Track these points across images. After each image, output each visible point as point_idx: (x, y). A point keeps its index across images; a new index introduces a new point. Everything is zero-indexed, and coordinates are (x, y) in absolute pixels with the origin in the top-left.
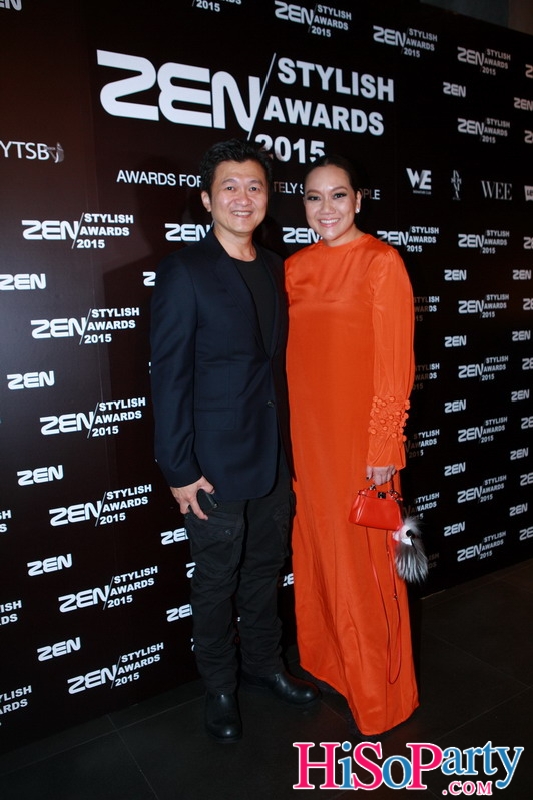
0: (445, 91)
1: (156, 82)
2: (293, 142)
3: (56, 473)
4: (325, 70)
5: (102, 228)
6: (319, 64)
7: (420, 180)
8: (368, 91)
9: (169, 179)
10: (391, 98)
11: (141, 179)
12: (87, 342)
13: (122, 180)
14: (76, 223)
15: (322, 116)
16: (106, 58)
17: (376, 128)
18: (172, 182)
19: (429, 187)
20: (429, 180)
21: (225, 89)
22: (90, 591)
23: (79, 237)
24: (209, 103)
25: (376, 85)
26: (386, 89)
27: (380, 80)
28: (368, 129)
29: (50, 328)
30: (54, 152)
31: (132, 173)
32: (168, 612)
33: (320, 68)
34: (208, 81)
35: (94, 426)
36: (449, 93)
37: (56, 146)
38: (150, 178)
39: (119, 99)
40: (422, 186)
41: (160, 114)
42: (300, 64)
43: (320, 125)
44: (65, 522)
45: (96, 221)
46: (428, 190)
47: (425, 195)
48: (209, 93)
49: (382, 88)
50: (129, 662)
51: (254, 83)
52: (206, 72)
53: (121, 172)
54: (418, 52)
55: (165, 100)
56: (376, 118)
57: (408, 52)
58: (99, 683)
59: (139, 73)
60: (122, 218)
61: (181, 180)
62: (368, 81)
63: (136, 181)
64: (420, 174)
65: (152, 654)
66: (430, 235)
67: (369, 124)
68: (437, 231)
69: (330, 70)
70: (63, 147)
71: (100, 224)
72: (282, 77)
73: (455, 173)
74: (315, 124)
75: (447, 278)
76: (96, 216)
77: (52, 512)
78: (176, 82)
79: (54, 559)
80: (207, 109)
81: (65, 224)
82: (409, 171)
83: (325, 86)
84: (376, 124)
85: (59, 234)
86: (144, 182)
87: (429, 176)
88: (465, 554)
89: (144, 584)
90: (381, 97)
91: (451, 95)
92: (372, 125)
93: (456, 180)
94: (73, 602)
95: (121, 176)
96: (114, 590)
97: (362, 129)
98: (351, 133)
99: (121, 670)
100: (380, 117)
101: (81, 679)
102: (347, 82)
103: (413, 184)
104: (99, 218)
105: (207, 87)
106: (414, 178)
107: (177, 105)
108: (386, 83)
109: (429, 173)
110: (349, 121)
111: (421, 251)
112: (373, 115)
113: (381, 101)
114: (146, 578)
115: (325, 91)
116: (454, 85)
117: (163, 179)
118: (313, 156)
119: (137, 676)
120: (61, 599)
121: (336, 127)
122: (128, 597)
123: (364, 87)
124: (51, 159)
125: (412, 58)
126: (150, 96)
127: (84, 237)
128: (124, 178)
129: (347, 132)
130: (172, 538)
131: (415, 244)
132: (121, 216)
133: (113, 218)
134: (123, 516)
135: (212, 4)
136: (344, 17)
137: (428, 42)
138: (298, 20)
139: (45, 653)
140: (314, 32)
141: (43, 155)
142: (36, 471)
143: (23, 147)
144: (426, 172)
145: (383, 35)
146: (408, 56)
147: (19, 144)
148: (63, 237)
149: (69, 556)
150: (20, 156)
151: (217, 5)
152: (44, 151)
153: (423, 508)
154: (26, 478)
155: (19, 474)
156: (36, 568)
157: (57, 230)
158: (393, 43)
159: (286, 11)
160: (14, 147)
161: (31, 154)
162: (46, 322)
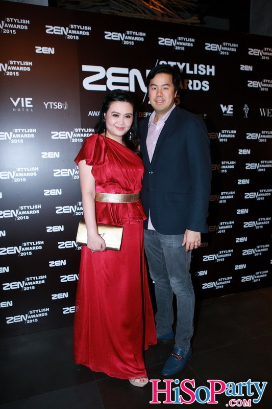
0: (241, 69)
1: (106, 76)
3: (61, 228)
4: (181, 64)
5: (82, 134)
7: (227, 109)
8: (202, 72)
12: (75, 178)
13: (90, 115)
14: (72, 132)
16: (85, 68)
17: (205, 88)
19: (232, 113)
20: (232, 109)
21: (135, 75)
22: (72, 275)
23: (73, 138)
24: (128, 82)
25: (206, 69)
26: (211, 70)
27: (208, 67)
28: (201, 88)
29: (60, 173)
30: (64, 106)
31: (95, 112)
33: (179, 64)
34: (128, 73)
35: (76, 211)
36: (243, 69)
37: (65, 103)
39: (90, 83)
40: (228, 112)
41: (107, 88)
42: (169, 63)
44: (64, 247)
45: (79, 131)
48: (128, 78)
49: (209, 70)
52: (127, 69)
54: (227, 53)
55: (109, 83)
56: (205, 83)
57: (222, 53)
59: (99, 73)
60: (90, 130)
62: (202, 67)
63: (96, 115)
64: (227, 107)
66: (232, 134)
67: (202, 86)
68: (235, 132)
69: (184, 64)
71: (82, 132)
73: (246, 105)
76: (79, 129)
77: (59, 243)
78: (114, 75)
79: (59, 261)
80: (127, 85)
81: (68, 133)
82: (222, 106)
84: (205, 86)
85: (65, 137)
87: (232, 108)
88: (245, 279)
90: (208, 74)
91: (245, 71)
93: (246, 109)
94: (65, 278)
95: (90, 113)
97: (199, 88)
98: (193, 91)
100: (207, 83)
101: (68, 309)
102: (192, 69)
103: (224, 112)
104: (81, 130)
105: (127, 76)
106: (224, 109)
107: (114, 84)
108: (211, 68)
109: (232, 106)
110: (192, 86)
111: (227, 141)
112: (204, 82)
113: (208, 76)
116: (246, 66)
120: (61, 277)
121: (186, 88)
123: (199, 70)
124: (63, 108)
125: (225, 55)
126: (103, 81)
127: (75, 138)
129: (191, 90)
131: (223, 138)
133: (86, 130)
135: (130, 42)
136: (191, 41)
137: (233, 47)
138: (169, 45)
139: (55, 297)
140: (176, 49)
141: (60, 107)
142: (54, 227)
143: (53, 104)
144: (230, 106)
145: (210, 47)
146: (222, 55)
147: (51, 103)
148: (67, 138)
149: (65, 261)
150: (51, 108)
151: (132, 42)
152: (61, 105)
153: (224, 256)
154: (49, 229)
155: (47, 228)
156: (52, 264)
157: (64, 135)
158: (215, 50)
159: (164, 41)
160: (49, 104)
161: (56, 107)
162: (59, 170)
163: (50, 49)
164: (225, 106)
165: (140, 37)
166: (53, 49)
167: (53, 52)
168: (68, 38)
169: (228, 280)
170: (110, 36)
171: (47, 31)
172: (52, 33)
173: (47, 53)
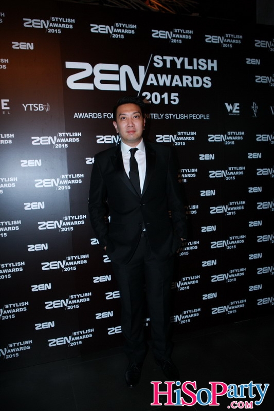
0: (247, 62)
1: (93, 73)
2: (161, 94)
3: (44, 247)
4: (178, 59)
5: (67, 139)
6: (175, 56)
7: (233, 108)
8: (203, 67)
9: (99, 116)
10: (215, 69)
11: (85, 116)
12: (59, 189)
14: (55, 137)
15: (177, 81)
16: (69, 65)
17: (207, 84)
18: (100, 117)
19: (238, 112)
20: (238, 108)
21: (126, 73)
22: (59, 301)
23: (56, 143)
24: (118, 80)
25: (207, 63)
26: (212, 65)
27: (209, 61)
28: (202, 85)
29: (43, 183)
30: (46, 107)
31: (81, 114)
32: (96, 315)
33: (176, 58)
34: (118, 70)
35: (62, 227)
37: (46, 104)
38: (89, 116)
39: (75, 82)
40: (234, 111)
42: (165, 58)
43: (176, 85)
44: (48, 269)
45: (64, 136)
46: (238, 113)
47: (236, 116)
48: (118, 75)
49: (210, 65)
50: (77, 336)
51: (141, 69)
52: (117, 66)
53: (76, 114)
54: (231, 45)
55: (97, 81)
56: (207, 80)
57: (225, 46)
58: (63, 343)
59: (85, 70)
60: (76, 134)
61: (104, 116)
62: (202, 62)
63: (83, 117)
64: (232, 106)
65: (88, 333)
66: (239, 136)
67: (203, 82)
68: (243, 133)
69: (181, 59)
70: (50, 104)
71: (66, 137)
72: (155, 65)
73: (254, 103)
74: (173, 85)
75: (249, 157)
76: (64, 134)
77: (42, 264)
78: (102, 72)
79: (43, 285)
80: (118, 82)
81: (50, 138)
82: (227, 104)
83: (179, 66)
84: (207, 83)
85: (48, 142)
86: (86, 117)
87: (238, 106)
88: (262, 302)
89: (85, 300)
90: (210, 69)
91: (251, 64)
92: (204, 83)
93: (255, 107)
94: (51, 305)
95: (76, 115)
96: (70, 301)
98: (193, 88)
99: (73, 339)
100: (209, 79)
101: (54, 340)
102: (191, 63)
103: (229, 111)
104: (66, 135)
105: (117, 72)
106: (229, 108)
107: (103, 82)
108: (212, 62)
109: (238, 104)
111: (234, 144)
113: (210, 71)
114: (86, 297)
115: (179, 69)
116: (252, 59)
117: (95, 116)
118: (172, 100)
119: (81, 342)
120: (46, 303)
121: (185, 85)
122: (77, 306)
123: (200, 65)
124: (45, 110)
125: (228, 48)
126: (90, 79)
127: (58, 143)
128: (77, 116)
130: (99, 280)
131: (230, 141)
132: (76, 133)
133: (72, 134)
134: (75, 268)
135: (120, 35)
136: (189, 33)
137: (237, 39)
138: (164, 37)
139: (38, 326)
140: (172, 42)
141: (41, 109)
142: (36, 245)
143: (32, 106)
144: (237, 105)
145: (211, 39)
146: (225, 48)
147: (31, 105)
148: (50, 143)
149: (50, 284)
150: (31, 110)
151: (122, 35)
152: (42, 107)
153: (236, 275)
154: (31, 248)
155: (29, 246)
156: (35, 288)
157: (47, 140)
158: (216, 42)
159: (158, 34)
160: (29, 106)
161: (36, 109)
162: (41, 180)
163: (28, 44)
164: (231, 105)
165: (131, 29)
166: (32, 44)
167: (32, 48)
168: (49, 32)
169: (241, 304)
170: (98, 29)
171: (25, 25)
172: (31, 26)
173: (25, 48)
